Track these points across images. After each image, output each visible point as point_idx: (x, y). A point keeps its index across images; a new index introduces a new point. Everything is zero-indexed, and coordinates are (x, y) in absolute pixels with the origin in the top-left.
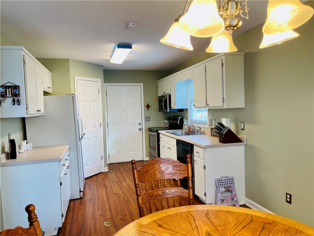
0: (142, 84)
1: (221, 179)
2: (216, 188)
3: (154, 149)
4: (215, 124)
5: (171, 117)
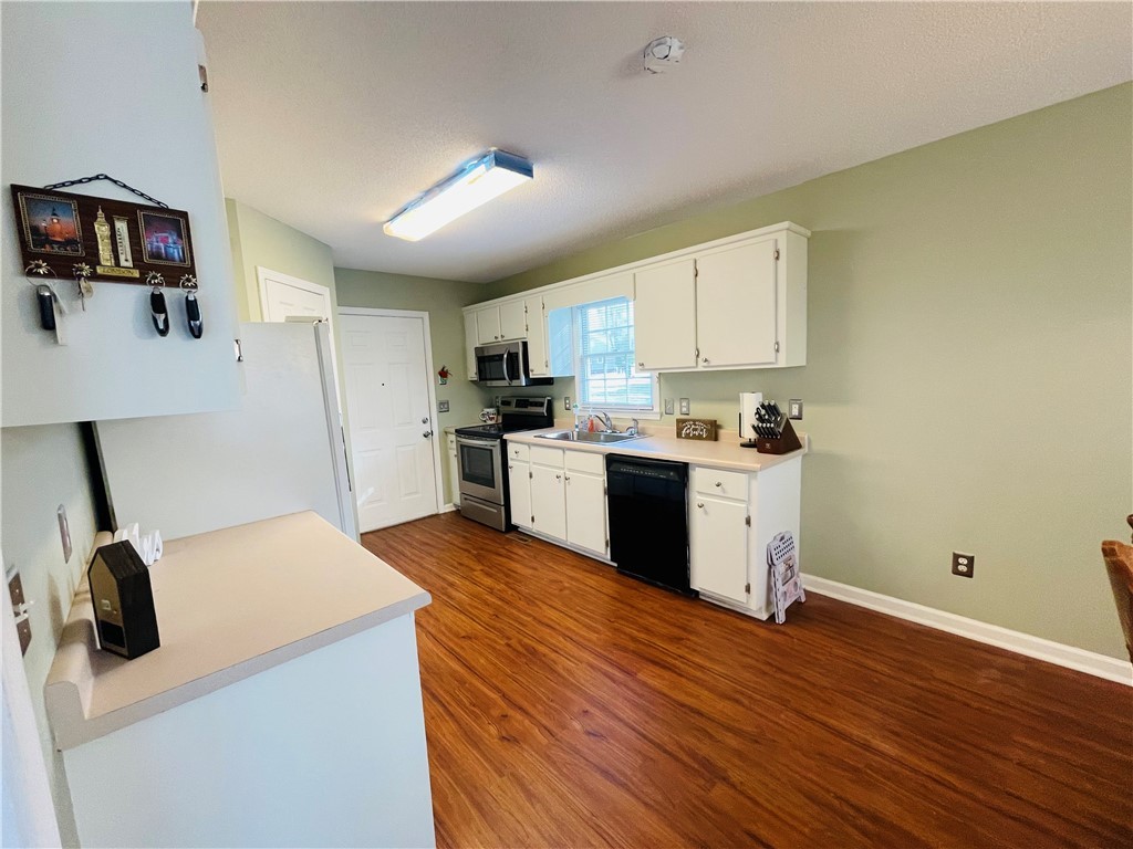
0: (426, 315)
1: (777, 543)
2: (770, 567)
3: (490, 483)
4: (684, 410)
5: (509, 399)
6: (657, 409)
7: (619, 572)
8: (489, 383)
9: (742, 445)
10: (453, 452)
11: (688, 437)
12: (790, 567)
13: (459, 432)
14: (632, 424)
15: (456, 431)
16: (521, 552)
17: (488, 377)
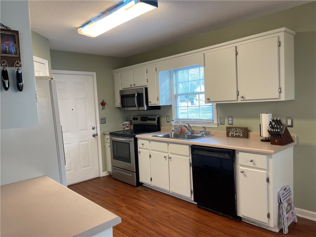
0: (94, 74)
1: (283, 191)
2: (280, 204)
3: (128, 160)
4: (230, 122)
5: (137, 117)
6: (215, 122)
7: (199, 207)
8: (126, 109)
9: (262, 141)
10: (108, 144)
11: (232, 136)
12: (290, 204)
13: (112, 134)
14: (203, 130)
15: (110, 133)
16: (145, 197)
17: (126, 105)
